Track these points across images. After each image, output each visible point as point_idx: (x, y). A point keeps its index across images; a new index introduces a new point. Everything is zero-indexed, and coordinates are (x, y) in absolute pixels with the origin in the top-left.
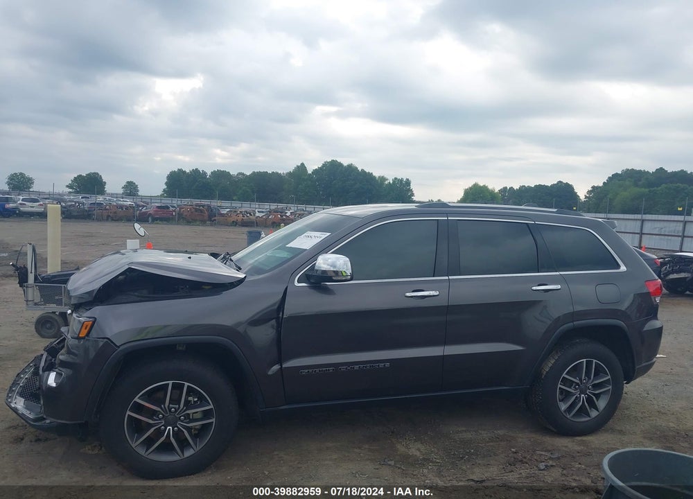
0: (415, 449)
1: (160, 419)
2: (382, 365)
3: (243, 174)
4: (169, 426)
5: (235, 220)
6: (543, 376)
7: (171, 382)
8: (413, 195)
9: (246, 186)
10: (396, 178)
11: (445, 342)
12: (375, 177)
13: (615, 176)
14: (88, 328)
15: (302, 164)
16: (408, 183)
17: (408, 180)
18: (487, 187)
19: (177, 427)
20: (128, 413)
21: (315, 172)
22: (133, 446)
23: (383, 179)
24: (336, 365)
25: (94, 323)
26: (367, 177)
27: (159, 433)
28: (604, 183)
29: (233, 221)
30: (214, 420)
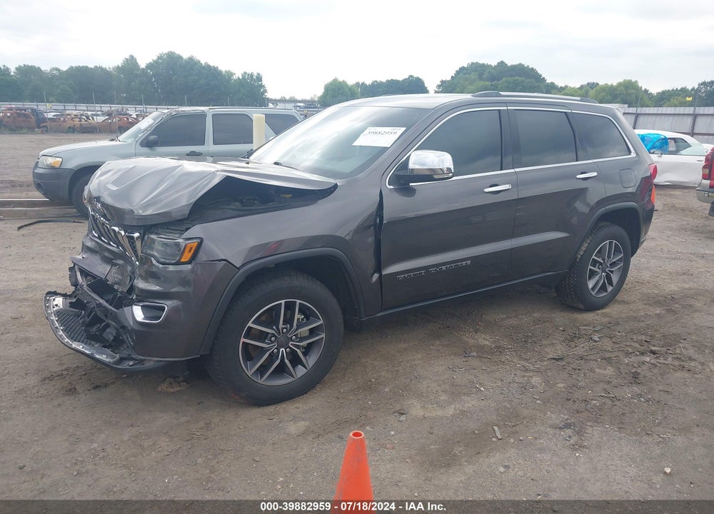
0: (484, 340)
1: (272, 342)
2: (464, 263)
3: (57, 69)
4: (282, 347)
5: (72, 125)
6: (578, 260)
7: (283, 302)
8: (265, 91)
9: (63, 84)
10: (245, 73)
11: (512, 236)
12: (221, 71)
13: (462, 69)
14: (192, 252)
15: (132, 57)
16: (259, 78)
17: (259, 74)
18: (346, 83)
19: (290, 348)
20: (243, 340)
21: (150, 66)
22: (249, 373)
23: (230, 74)
24: (426, 268)
25: (200, 245)
26: (212, 72)
27: (272, 357)
28: (452, 77)
29: (70, 127)
30: (323, 335)
